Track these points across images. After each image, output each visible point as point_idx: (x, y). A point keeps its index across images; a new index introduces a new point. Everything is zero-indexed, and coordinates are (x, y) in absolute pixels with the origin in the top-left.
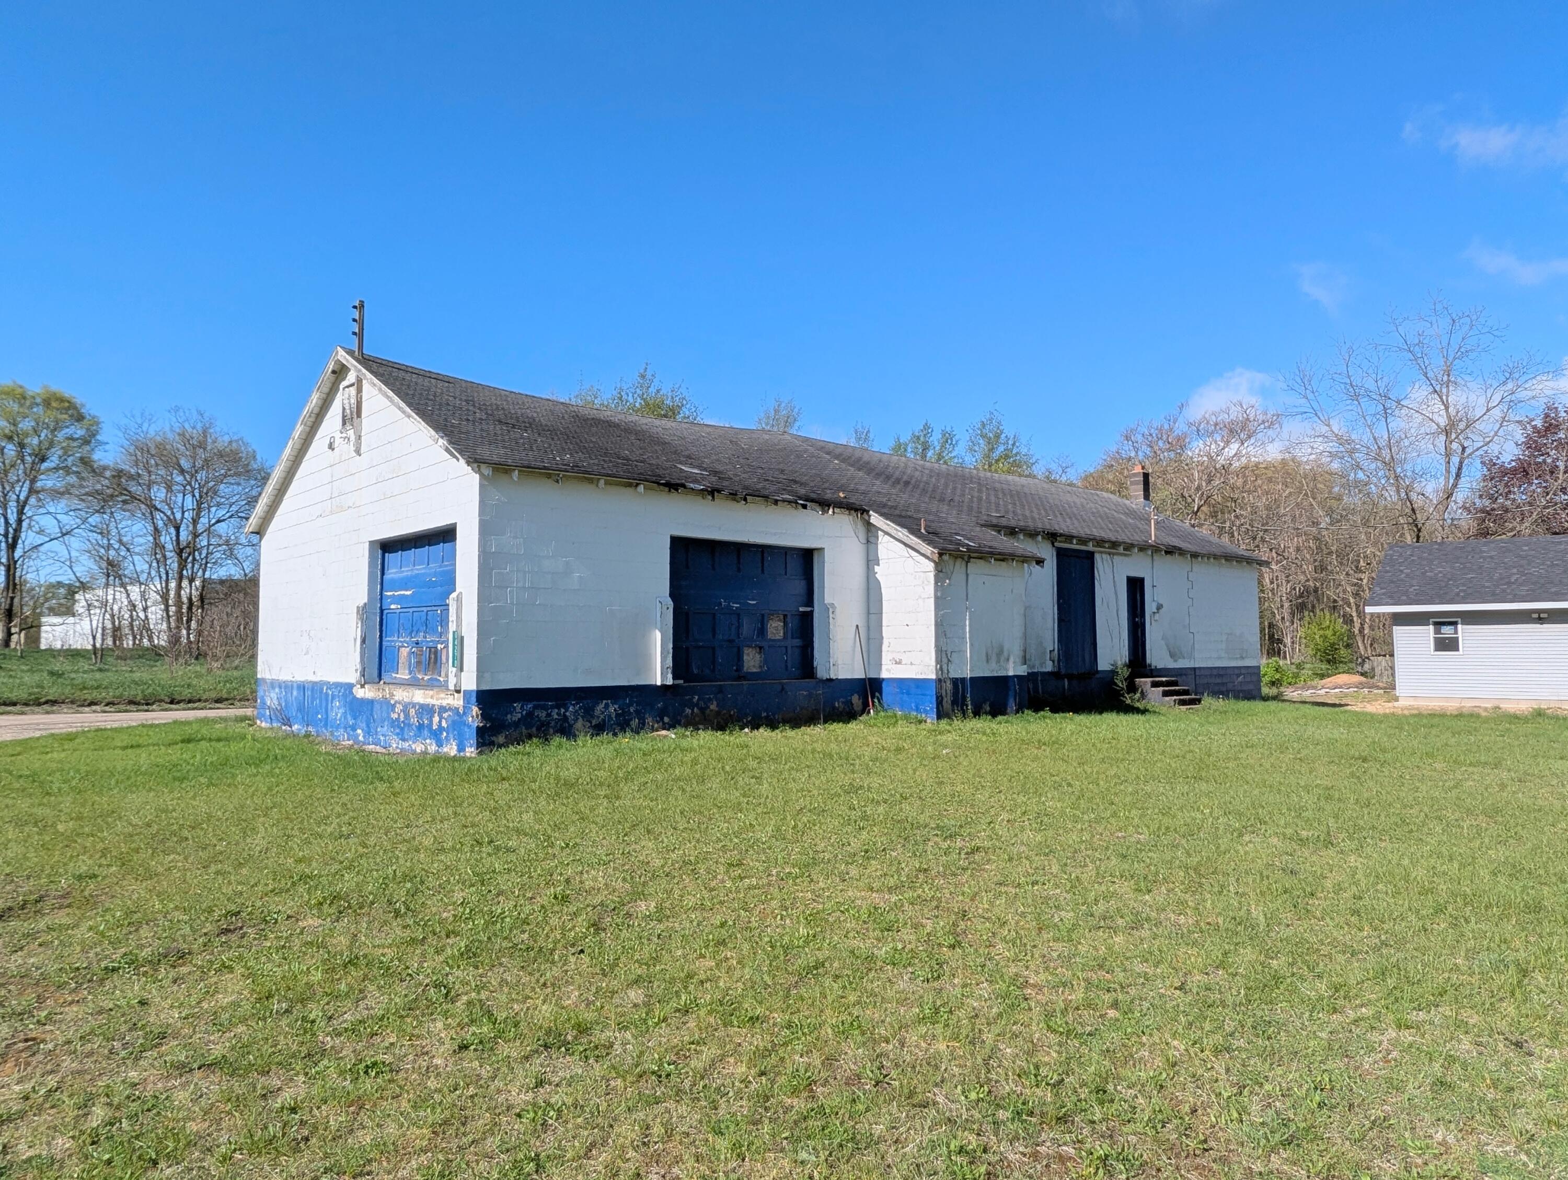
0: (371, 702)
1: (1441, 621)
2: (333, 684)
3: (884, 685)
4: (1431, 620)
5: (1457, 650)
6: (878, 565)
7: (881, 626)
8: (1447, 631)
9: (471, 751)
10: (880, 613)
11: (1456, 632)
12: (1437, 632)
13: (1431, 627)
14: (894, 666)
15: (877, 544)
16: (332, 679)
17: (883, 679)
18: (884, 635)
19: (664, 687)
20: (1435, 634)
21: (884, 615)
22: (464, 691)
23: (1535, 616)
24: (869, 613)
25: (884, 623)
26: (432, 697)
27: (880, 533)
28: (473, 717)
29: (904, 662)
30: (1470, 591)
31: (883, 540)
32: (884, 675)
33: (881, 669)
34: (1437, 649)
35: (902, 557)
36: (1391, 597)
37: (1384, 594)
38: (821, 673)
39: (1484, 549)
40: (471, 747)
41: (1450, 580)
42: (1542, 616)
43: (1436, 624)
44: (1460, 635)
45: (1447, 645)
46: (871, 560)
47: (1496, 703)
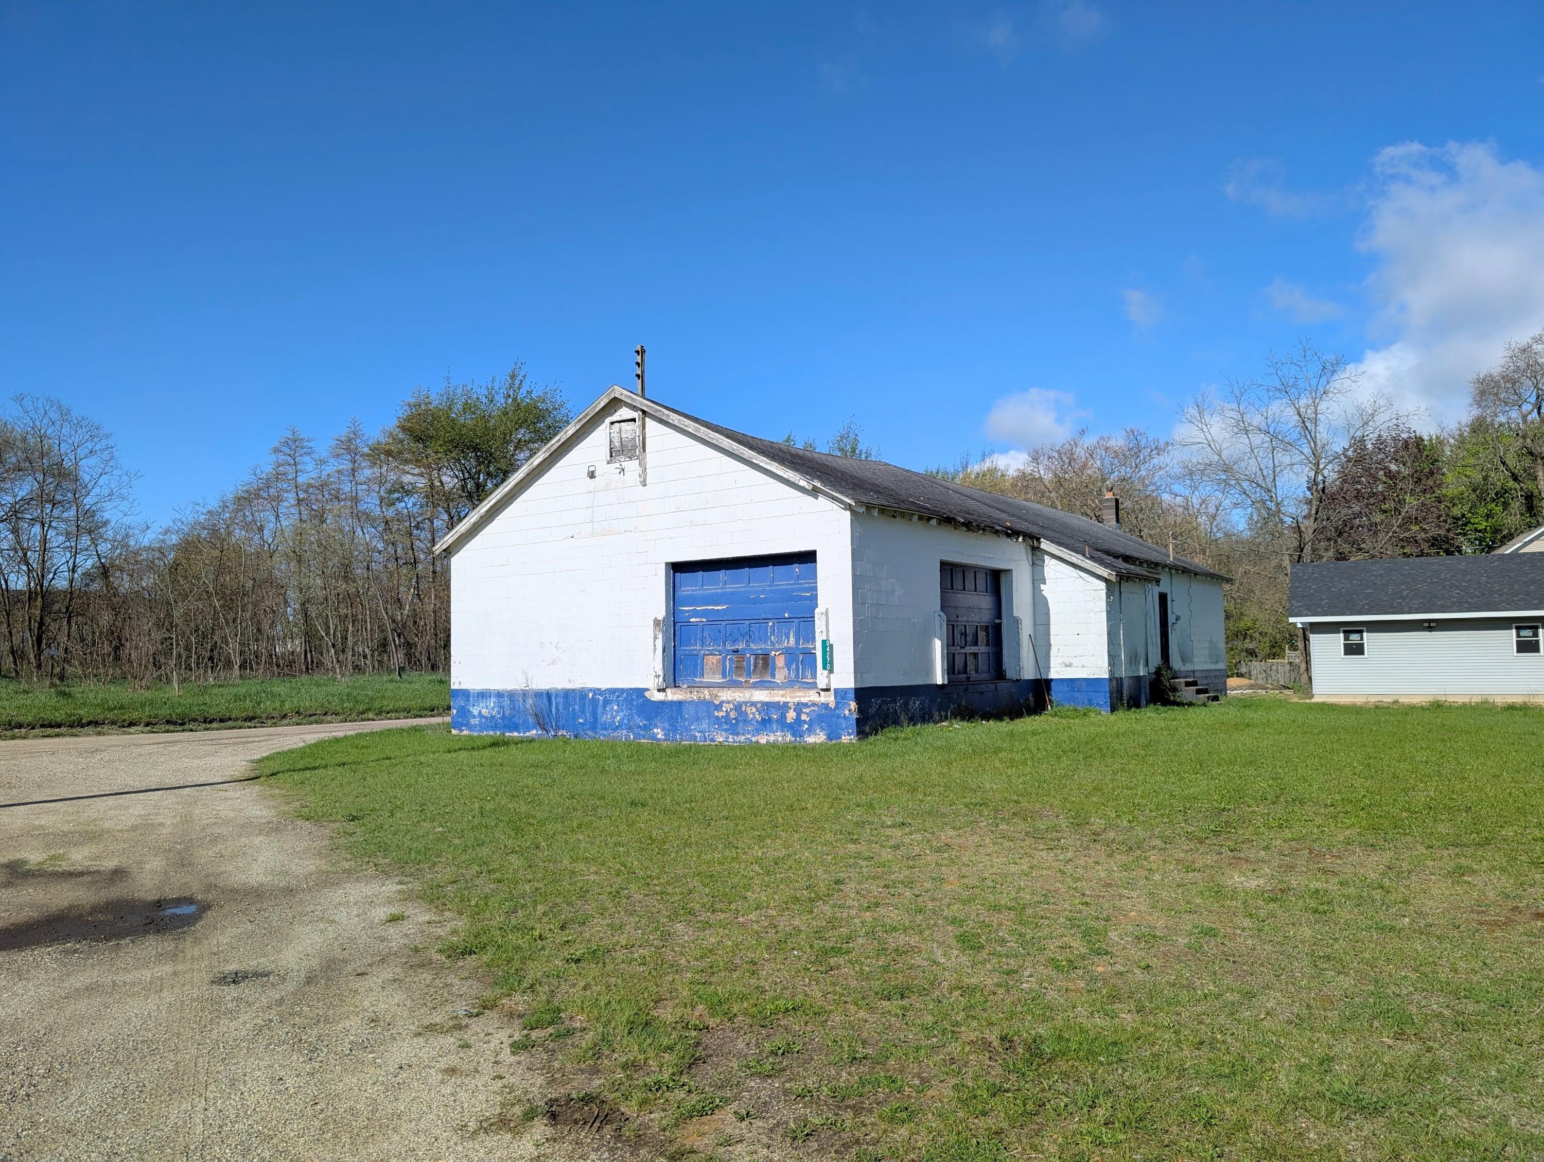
0: (680, 703)
1: (1349, 629)
2: (606, 690)
3: (1053, 684)
4: (1342, 629)
5: (1363, 654)
6: (1045, 583)
7: (1049, 635)
8: (1354, 638)
9: (848, 738)
10: (1048, 624)
11: (1362, 639)
12: (1346, 639)
13: (1342, 635)
14: (1064, 669)
15: (1043, 566)
16: (604, 686)
17: (1052, 680)
18: (1052, 642)
19: (943, 686)
20: (1345, 640)
21: (1052, 627)
22: (835, 690)
23: (1427, 625)
24: (1035, 624)
25: (1052, 633)
26: (783, 696)
27: (1046, 557)
28: (850, 711)
29: (1074, 665)
30: (1372, 604)
31: (1049, 562)
32: (1053, 675)
33: (1049, 671)
34: (1346, 654)
35: (1072, 577)
36: (1309, 610)
37: (1301, 606)
38: (1010, 674)
39: (1373, 568)
40: (849, 734)
41: (1353, 594)
42: (1432, 625)
43: (1345, 632)
44: (1365, 641)
45: (1354, 650)
46: (1038, 579)
47: (1395, 698)
